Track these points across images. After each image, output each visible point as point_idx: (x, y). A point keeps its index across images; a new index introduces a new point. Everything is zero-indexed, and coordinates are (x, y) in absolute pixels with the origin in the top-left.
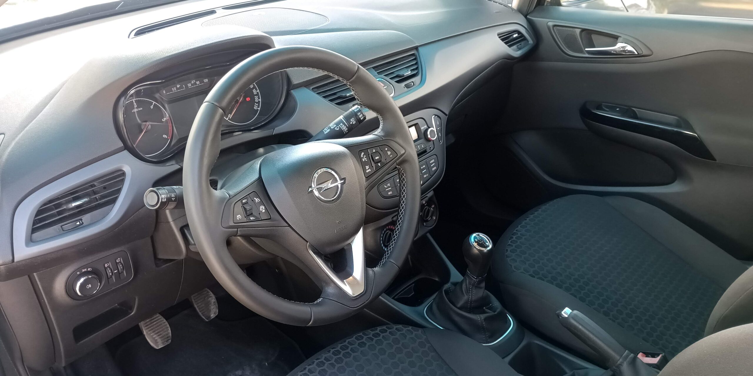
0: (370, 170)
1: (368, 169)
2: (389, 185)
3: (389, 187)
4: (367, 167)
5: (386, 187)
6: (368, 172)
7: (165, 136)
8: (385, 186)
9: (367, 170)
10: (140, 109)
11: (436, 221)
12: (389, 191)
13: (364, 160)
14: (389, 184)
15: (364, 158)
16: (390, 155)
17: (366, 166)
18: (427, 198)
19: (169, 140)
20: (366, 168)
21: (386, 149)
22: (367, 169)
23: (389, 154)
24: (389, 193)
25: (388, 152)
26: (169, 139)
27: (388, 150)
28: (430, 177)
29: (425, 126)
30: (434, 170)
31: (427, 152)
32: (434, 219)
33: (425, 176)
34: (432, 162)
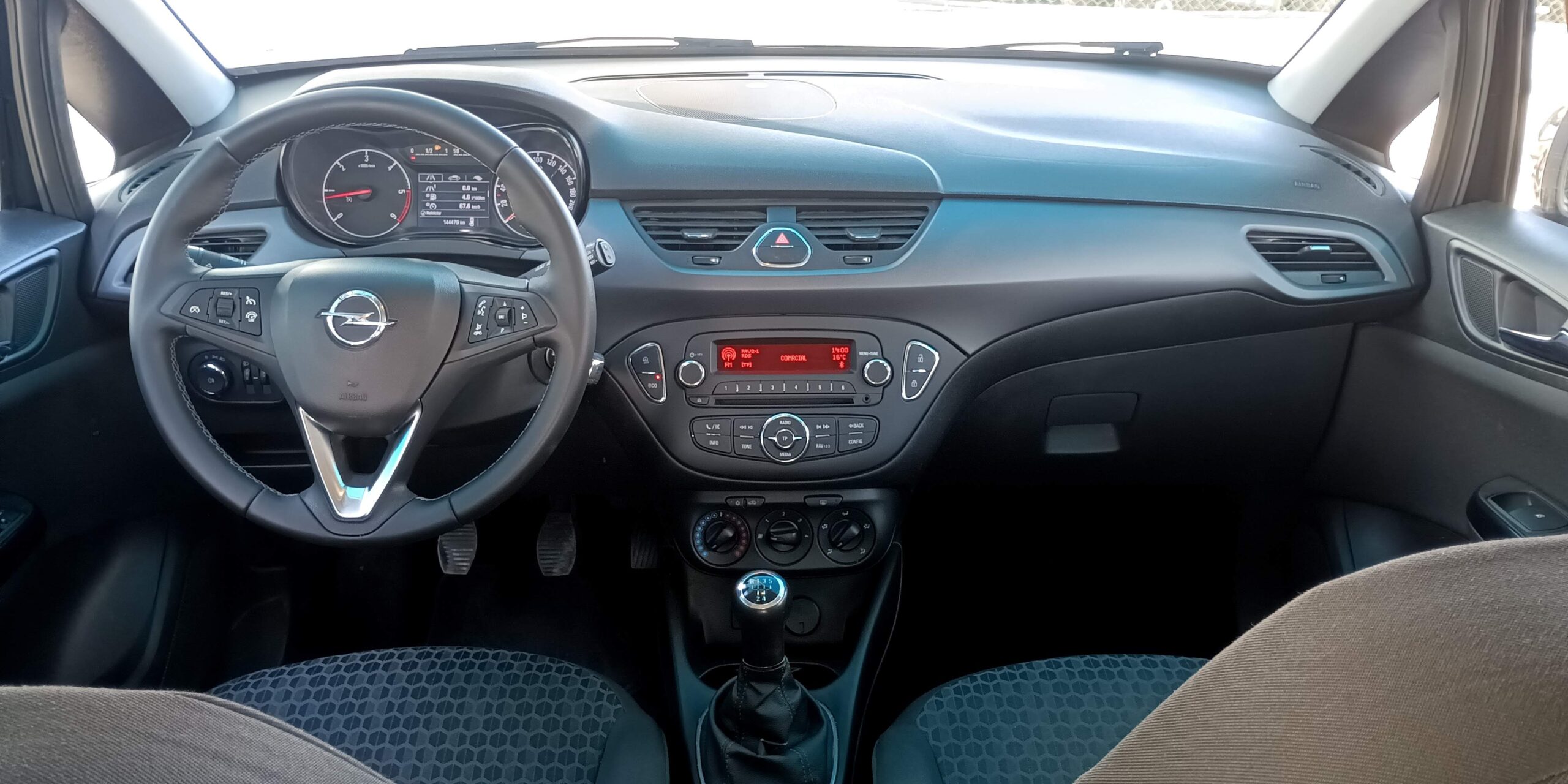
0: (480, 333)
1: (479, 330)
3: (714, 431)
4: (479, 327)
5: (710, 428)
6: (476, 334)
7: (393, 216)
8: (707, 426)
9: (476, 331)
10: (371, 166)
12: (713, 439)
13: (479, 313)
14: (719, 425)
15: (482, 310)
16: (525, 320)
17: (478, 325)
18: (841, 499)
19: (398, 224)
20: (476, 327)
21: (522, 308)
22: (477, 329)
23: (523, 318)
24: (712, 443)
25: (523, 314)
26: (398, 222)
27: (524, 311)
28: (833, 453)
29: (875, 351)
30: (855, 444)
31: (853, 403)
32: (862, 552)
33: (821, 446)
34: (855, 426)
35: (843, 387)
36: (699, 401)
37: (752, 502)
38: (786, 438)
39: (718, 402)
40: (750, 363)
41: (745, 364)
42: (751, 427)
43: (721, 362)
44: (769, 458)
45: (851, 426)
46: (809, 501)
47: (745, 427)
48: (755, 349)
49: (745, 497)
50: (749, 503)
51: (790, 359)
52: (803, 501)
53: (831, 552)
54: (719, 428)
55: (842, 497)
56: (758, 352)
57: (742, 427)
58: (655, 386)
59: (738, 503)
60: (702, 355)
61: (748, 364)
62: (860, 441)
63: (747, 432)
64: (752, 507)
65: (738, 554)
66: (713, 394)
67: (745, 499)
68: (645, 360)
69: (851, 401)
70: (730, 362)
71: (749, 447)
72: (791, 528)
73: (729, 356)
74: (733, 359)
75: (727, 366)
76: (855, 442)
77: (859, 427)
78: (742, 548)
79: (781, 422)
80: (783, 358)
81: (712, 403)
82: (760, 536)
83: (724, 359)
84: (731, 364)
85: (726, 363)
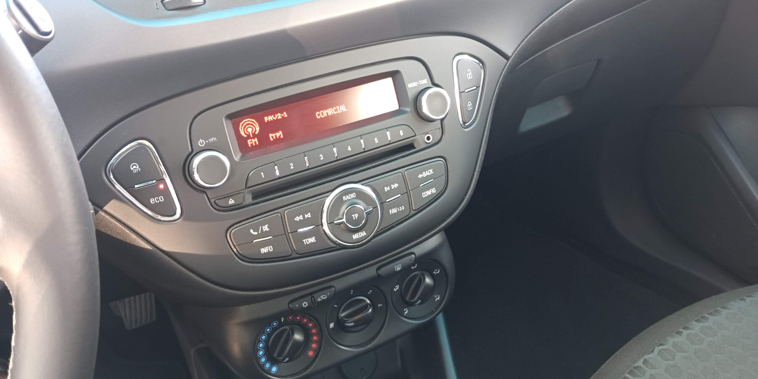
2: (266, 228)
3: (264, 234)
5: (256, 233)
8: (252, 231)
11: (440, 304)
12: (264, 244)
14: (267, 226)
18: (414, 256)
24: (264, 250)
28: (409, 214)
29: (424, 79)
30: (429, 196)
31: (415, 148)
32: (437, 299)
33: (394, 211)
34: (425, 174)
35: (401, 133)
36: (231, 202)
37: (322, 297)
38: (357, 215)
39: (256, 196)
40: (281, 132)
41: (274, 135)
42: (308, 215)
43: (242, 141)
44: (340, 245)
45: (420, 176)
46: (384, 271)
47: (301, 217)
48: (282, 113)
49: (311, 294)
50: (319, 300)
51: (327, 113)
52: (376, 273)
53: (407, 312)
54: (268, 230)
55: (413, 253)
56: (286, 116)
57: (297, 219)
58: (161, 199)
59: (305, 304)
60: (215, 139)
61: (278, 135)
62: (434, 191)
63: (304, 223)
64: (323, 301)
65: (311, 353)
66: (246, 188)
67: (312, 297)
68: (135, 168)
69: (411, 146)
70: (254, 138)
71: (312, 240)
72: (362, 305)
73: (250, 130)
74: (257, 133)
75: (252, 145)
76: (429, 193)
77: (429, 174)
78: (314, 346)
79: (344, 198)
80: (319, 115)
81: (249, 199)
82: (332, 325)
83: (246, 136)
84: (256, 140)
85: (249, 141)
